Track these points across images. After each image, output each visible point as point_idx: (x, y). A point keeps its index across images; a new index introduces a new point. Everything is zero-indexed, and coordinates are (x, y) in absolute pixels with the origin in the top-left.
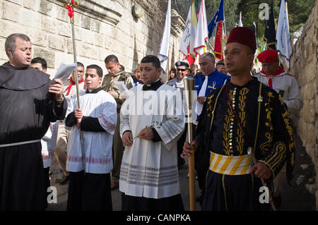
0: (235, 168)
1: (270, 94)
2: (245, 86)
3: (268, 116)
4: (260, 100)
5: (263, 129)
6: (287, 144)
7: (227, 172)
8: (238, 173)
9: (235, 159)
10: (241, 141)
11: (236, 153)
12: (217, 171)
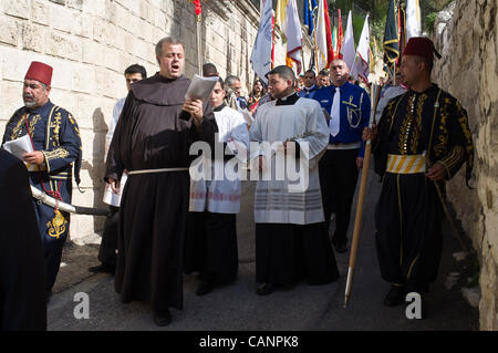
0: (409, 167)
1: (447, 100)
2: (424, 93)
3: (443, 121)
4: (437, 105)
5: (438, 132)
6: (464, 147)
7: (402, 171)
8: (412, 171)
9: (409, 159)
10: (415, 143)
11: (409, 153)
12: (393, 171)
